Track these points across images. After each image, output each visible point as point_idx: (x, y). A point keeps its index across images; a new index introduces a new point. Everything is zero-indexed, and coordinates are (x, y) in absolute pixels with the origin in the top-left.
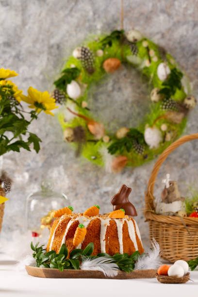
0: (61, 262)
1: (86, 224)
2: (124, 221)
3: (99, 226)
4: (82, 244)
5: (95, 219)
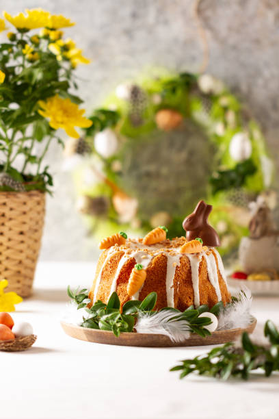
0: (115, 322)
1: (145, 264)
2: (200, 257)
3: (165, 267)
4: (140, 293)
5: (159, 256)
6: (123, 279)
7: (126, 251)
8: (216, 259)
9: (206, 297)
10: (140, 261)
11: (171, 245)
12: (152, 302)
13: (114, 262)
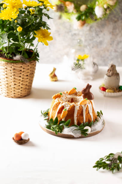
2: (86, 106)
3: (74, 109)
4: (65, 118)
5: (72, 106)
6: (60, 112)
7: (61, 102)
8: (92, 105)
9: (88, 119)
10: (66, 107)
11: (78, 95)
12: (69, 123)
13: (57, 105)
